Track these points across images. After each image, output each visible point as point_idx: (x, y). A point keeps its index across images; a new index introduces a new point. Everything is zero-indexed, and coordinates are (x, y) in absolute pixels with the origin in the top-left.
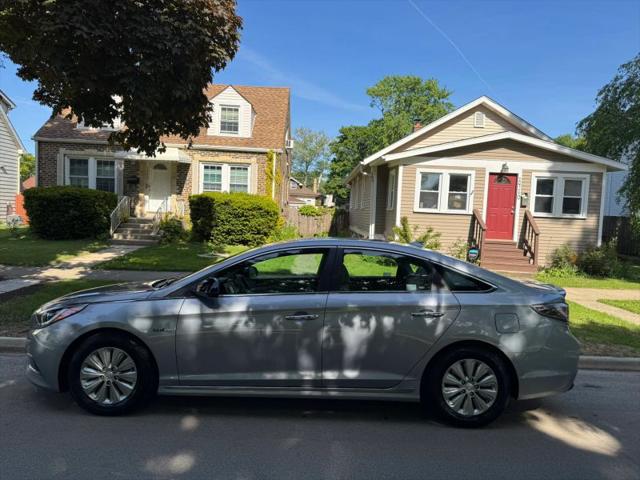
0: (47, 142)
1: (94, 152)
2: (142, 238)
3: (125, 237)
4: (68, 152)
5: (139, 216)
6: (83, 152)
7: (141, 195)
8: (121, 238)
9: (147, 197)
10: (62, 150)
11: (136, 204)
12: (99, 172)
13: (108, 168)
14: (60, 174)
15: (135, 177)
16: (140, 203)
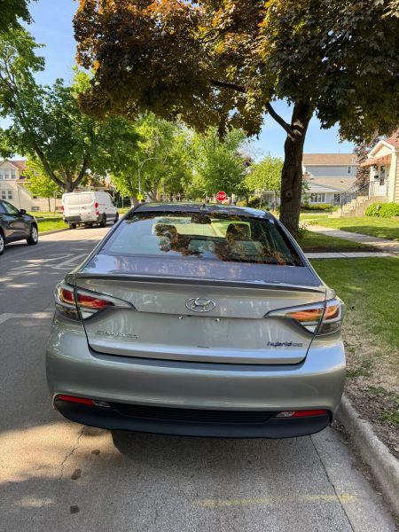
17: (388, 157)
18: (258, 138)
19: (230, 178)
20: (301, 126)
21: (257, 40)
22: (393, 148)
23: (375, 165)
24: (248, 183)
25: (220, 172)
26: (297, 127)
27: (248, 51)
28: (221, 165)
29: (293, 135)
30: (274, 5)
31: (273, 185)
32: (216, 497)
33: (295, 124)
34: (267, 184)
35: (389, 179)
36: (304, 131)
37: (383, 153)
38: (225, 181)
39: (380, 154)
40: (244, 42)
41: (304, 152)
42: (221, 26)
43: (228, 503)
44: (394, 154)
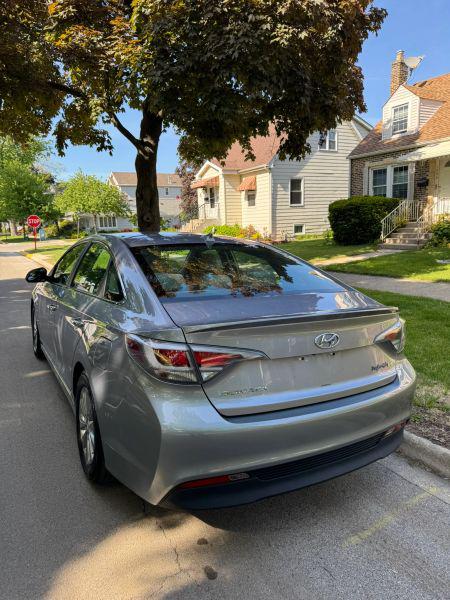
0: (357, 159)
1: (390, 159)
2: (411, 242)
3: (395, 241)
4: (372, 164)
5: (426, 220)
6: (381, 163)
7: (429, 197)
8: (392, 243)
9: (435, 199)
10: (367, 164)
11: (424, 207)
12: (395, 180)
13: (403, 174)
14: (365, 186)
15: (425, 179)
16: (428, 205)
17: (217, 179)
18: (111, 154)
19: (32, 199)
20: (152, 142)
21: (111, 40)
22: (220, 170)
23: (204, 188)
24: (59, 203)
25: (19, 191)
26: (148, 144)
27: (102, 51)
28: (19, 183)
29: (145, 152)
30: (144, 5)
31: (90, 207)
32: (354, 532)
33: (145, 140)
34: (84, 205)
35: (220, 201)
36: (155, 148)
37: (210, 174)
38: (27, 202)
39: (207, 176)
40: (95, 39)
41: (158, 172)
42: (61, 13)
43: (368, 533)
44: (221, 177)
